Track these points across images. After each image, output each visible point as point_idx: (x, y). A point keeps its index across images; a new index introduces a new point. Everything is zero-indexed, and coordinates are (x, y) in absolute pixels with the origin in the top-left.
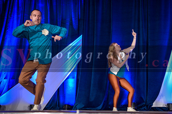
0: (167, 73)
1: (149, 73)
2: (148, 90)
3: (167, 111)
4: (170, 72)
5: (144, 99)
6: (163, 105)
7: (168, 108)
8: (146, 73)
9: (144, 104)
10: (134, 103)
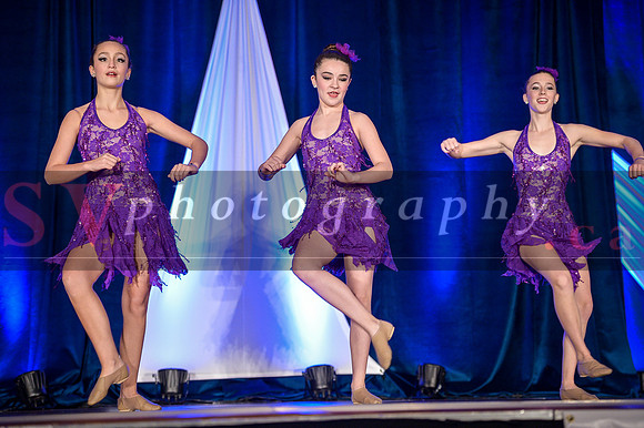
5: (76, 357)
6: (146, 375)
7: (161, 384)
9: (75, 376)
10: (38, 372)
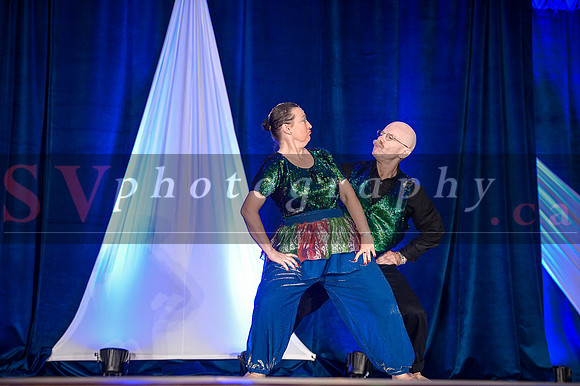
0: (105, 248)
1: (43, 246)
2: (38, 302)
3: (100, 374)
4: (115, 245)
5: (21, 334)
7: (103, 363)
8: (32, 246)
9: (20, 352)
